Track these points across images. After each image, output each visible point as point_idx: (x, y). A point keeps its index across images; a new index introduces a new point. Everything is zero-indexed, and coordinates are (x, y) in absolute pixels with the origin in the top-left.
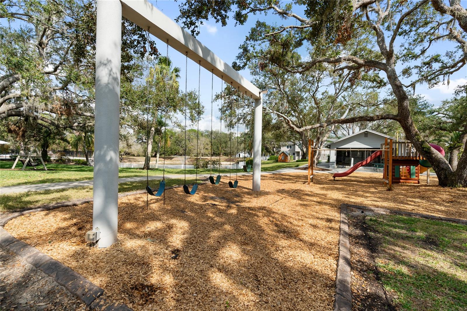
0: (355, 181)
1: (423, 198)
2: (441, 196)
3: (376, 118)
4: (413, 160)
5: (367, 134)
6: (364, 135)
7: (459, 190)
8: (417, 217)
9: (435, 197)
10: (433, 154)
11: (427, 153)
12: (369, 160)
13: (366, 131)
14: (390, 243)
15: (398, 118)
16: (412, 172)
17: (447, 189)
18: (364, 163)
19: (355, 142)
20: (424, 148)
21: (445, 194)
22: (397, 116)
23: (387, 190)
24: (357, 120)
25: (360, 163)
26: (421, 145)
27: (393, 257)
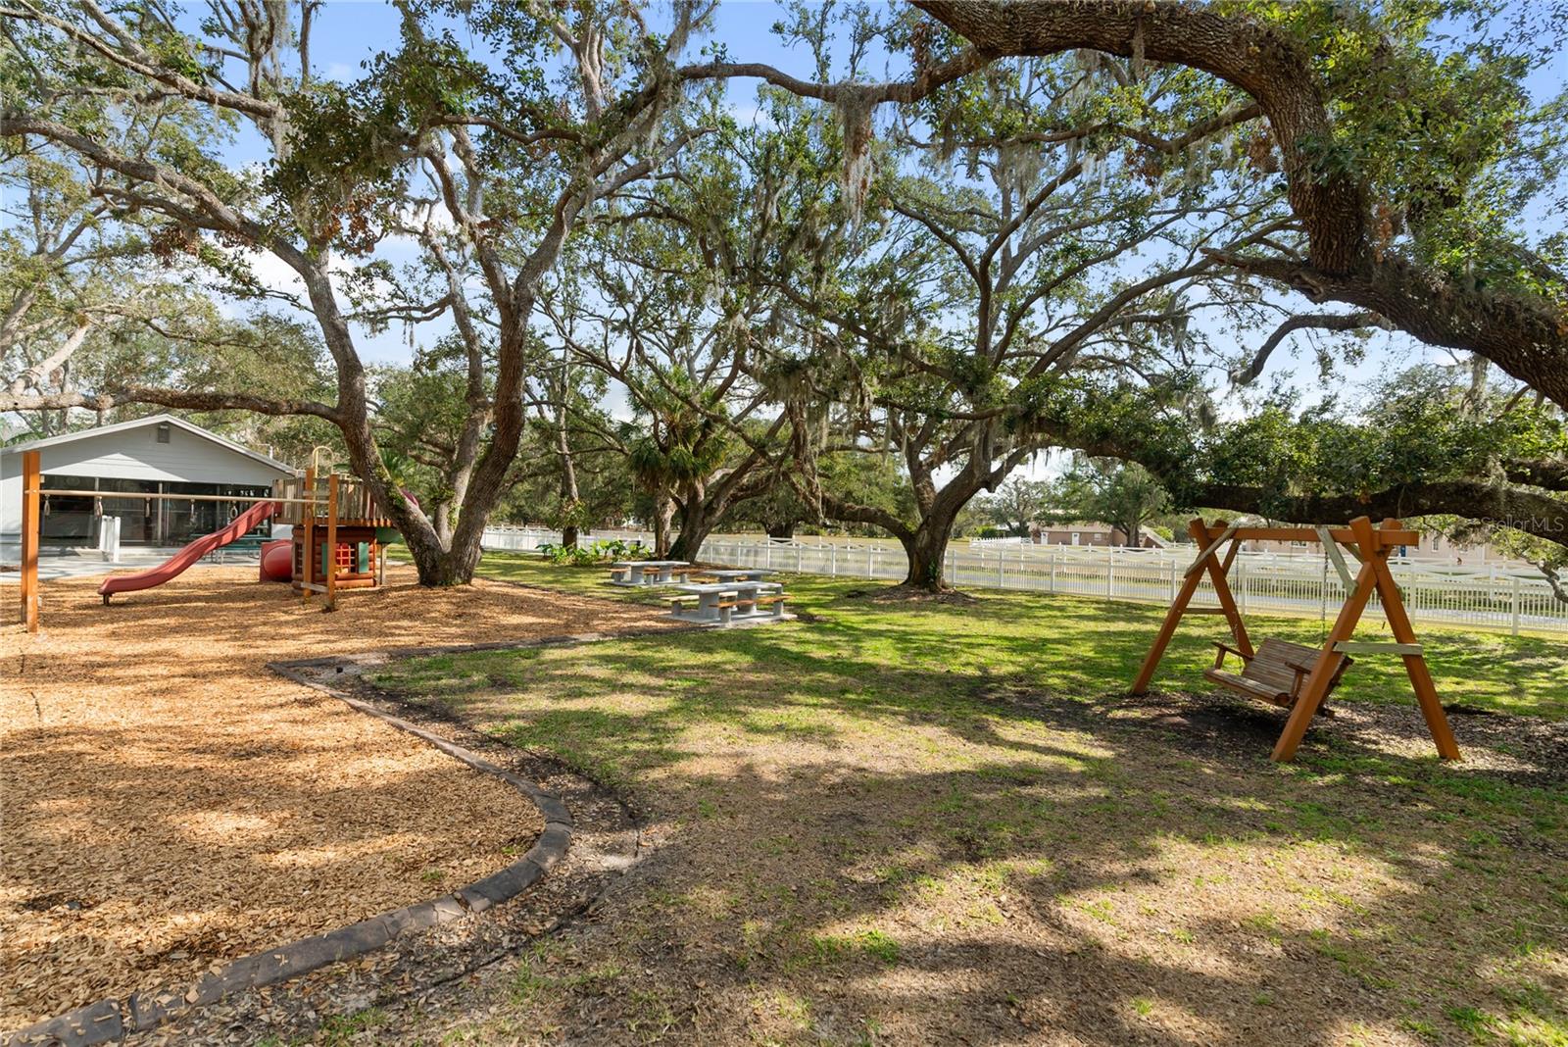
0: (198, 599)
1: (411, 617)
2: (438, 607)
3: (285, 408)
4: (365, 528)
5: (167, 431)
6: (154, 434)
7: (458, 591)
8: (440, 654)
9: (429, 612)
10: (411, 513)
11: (398, 511)
12: (242, 530)
13: (166, 423)
14: (459, 702)
15: (340, 417)
16: (361, 558)
17: (439, 591)
18: (227, 538)
19: (118, 456)
20: (392, 498)
21: (441, 602)
22: (336, 411)
23: (324, 612)
24: (228, 404)
25: (214, 540)
26: (387, 491)
27: (490, 717)
